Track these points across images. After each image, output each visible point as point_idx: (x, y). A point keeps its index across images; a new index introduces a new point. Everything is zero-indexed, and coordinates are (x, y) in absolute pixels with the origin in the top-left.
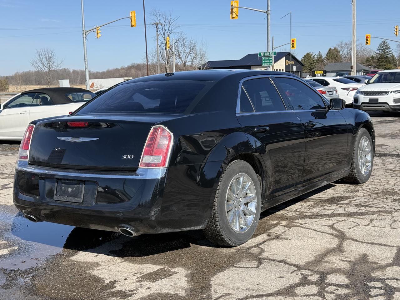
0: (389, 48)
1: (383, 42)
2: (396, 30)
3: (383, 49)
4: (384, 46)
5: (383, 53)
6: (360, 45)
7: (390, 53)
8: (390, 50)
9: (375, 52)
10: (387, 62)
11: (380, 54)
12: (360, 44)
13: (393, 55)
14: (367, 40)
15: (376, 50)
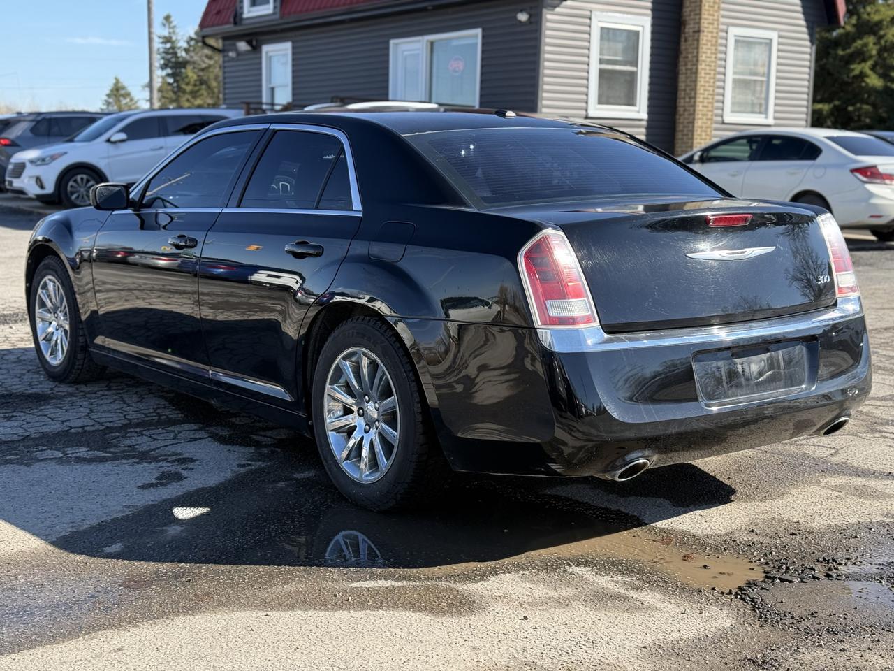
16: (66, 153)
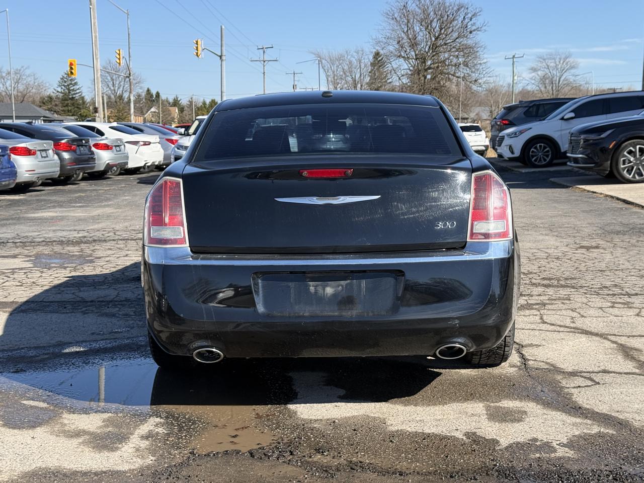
0: (76, 84)
1: (66, 74)
2: (118, 56)
3: (66, 84)
4: (68, 80)
5: (67, 91)
6: (31, 76)
7: (78, 91)
8: (78, 87)
9: (55, 90)
10: (74, 106)
11: (61, 93)
12: (32, 74)
13: (83, 95)
14: (71, 68)
15: (55, 86)
16: (531, 128)
